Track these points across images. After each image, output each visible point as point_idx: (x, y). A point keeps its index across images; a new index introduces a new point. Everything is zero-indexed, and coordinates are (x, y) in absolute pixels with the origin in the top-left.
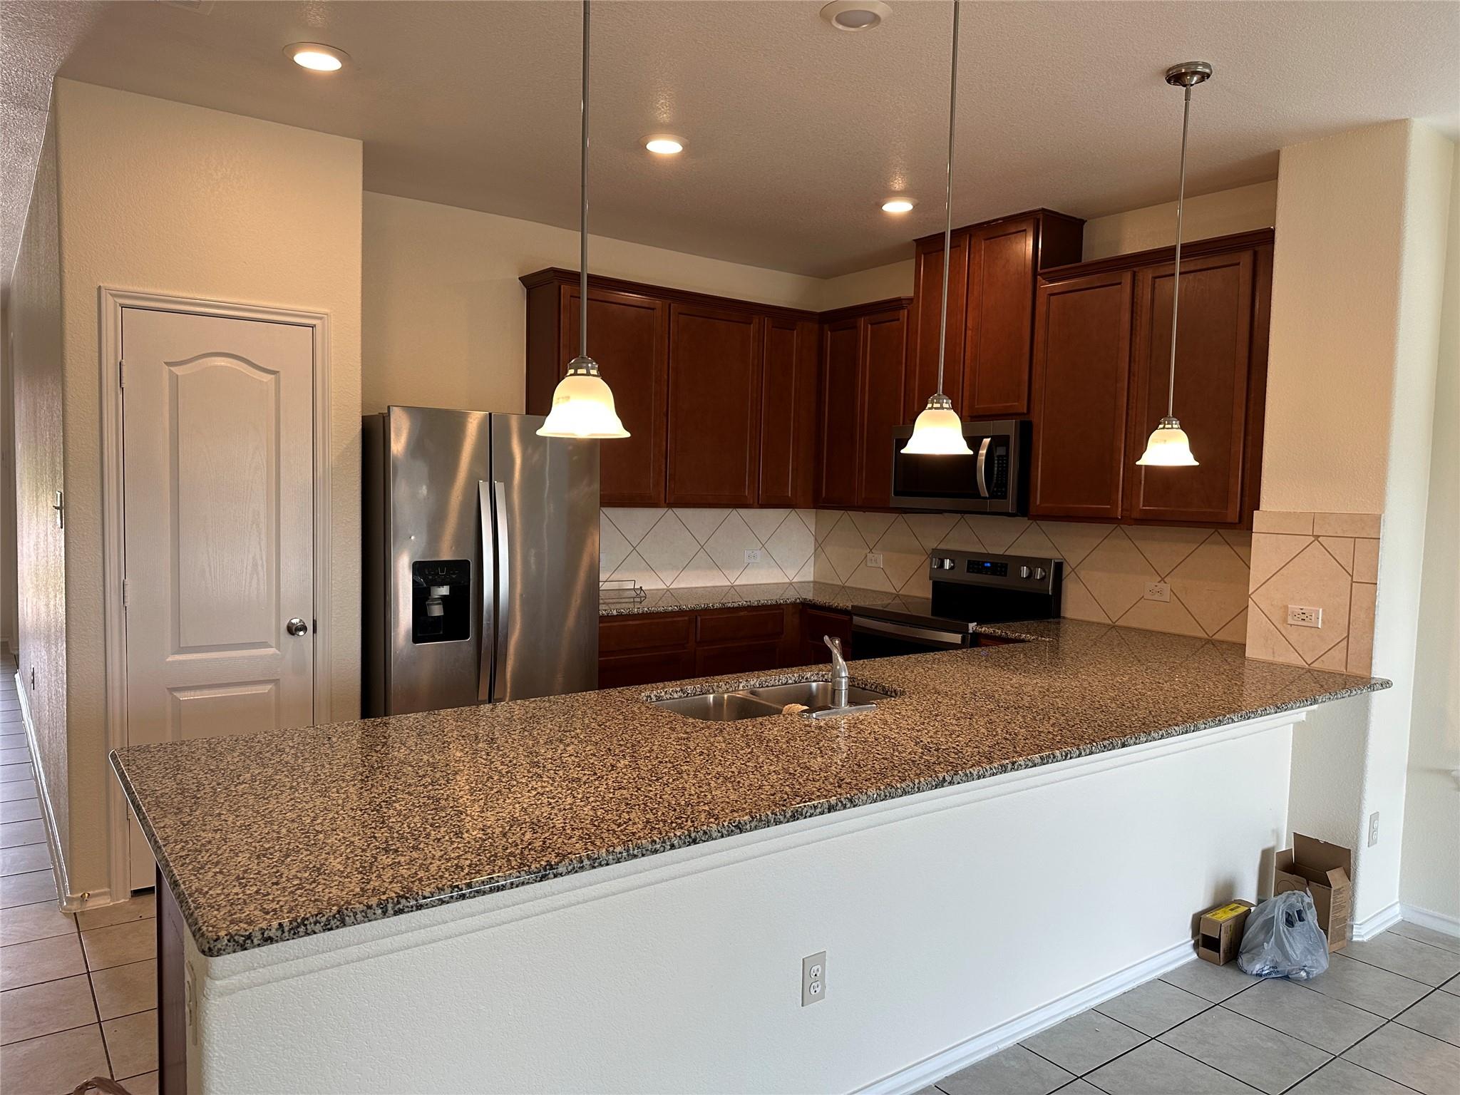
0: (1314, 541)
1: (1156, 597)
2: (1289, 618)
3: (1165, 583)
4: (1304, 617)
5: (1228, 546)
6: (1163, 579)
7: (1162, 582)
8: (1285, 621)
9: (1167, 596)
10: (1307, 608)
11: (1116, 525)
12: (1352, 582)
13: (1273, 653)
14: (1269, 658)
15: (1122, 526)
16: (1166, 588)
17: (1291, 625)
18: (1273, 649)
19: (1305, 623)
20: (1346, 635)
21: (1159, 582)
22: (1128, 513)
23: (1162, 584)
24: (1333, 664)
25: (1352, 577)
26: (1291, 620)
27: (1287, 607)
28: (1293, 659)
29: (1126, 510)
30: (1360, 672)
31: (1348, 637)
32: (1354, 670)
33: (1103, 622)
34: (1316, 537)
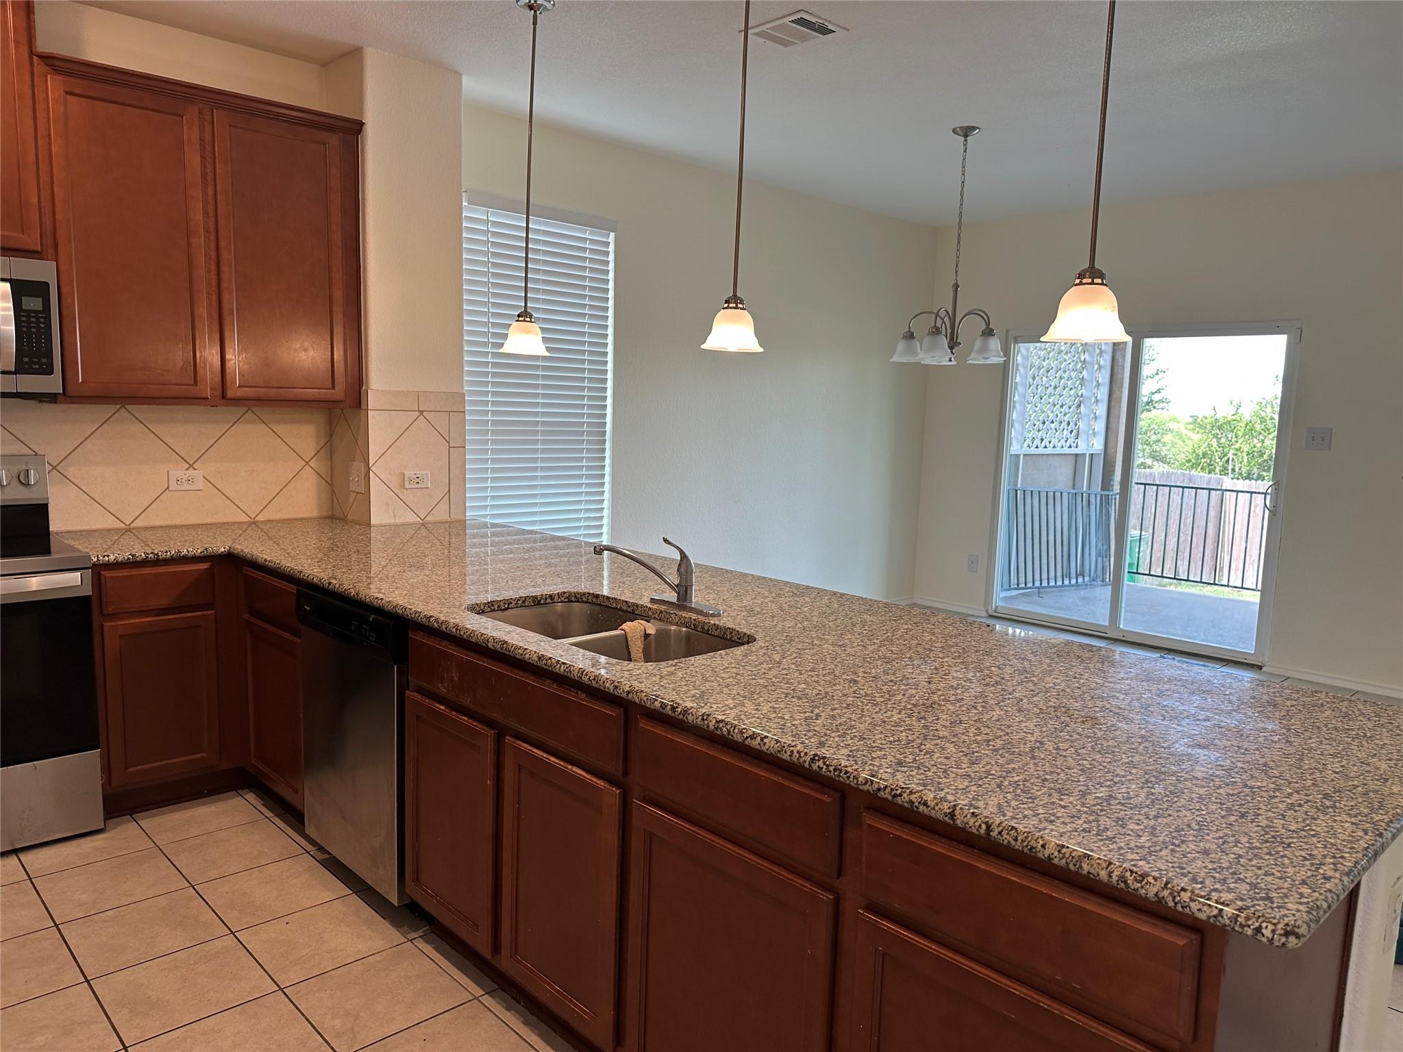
0: (419, 416)
1: (186, 486)
2: (406, 483)
3: (195, 469)
4: (418, 480)
6: (191, 466)
7: (191, 468)
8: (403, 486)
9: (200, 483)
10: (419, 473)
11: (119, 406)
12: (449, 447)
13: (394, 516)
14: (392, 521)
15: (126, 406)
16: (197, 474)
17: (407, 489)
18: (394, 513)
19: (417, 486)
20: (447, 490)
21: (187, 469)
22: (219, 392)
23: (191, 472)
24: (441, 514)
25: (449, 443)
26: (407, 486)
27: (404, 474)
28: (411, 518)
29: (215, 389)
30: (459, 517)
31: (449, 491)
32: (455, 516)
33: (111, 526)
34: (422, 412)
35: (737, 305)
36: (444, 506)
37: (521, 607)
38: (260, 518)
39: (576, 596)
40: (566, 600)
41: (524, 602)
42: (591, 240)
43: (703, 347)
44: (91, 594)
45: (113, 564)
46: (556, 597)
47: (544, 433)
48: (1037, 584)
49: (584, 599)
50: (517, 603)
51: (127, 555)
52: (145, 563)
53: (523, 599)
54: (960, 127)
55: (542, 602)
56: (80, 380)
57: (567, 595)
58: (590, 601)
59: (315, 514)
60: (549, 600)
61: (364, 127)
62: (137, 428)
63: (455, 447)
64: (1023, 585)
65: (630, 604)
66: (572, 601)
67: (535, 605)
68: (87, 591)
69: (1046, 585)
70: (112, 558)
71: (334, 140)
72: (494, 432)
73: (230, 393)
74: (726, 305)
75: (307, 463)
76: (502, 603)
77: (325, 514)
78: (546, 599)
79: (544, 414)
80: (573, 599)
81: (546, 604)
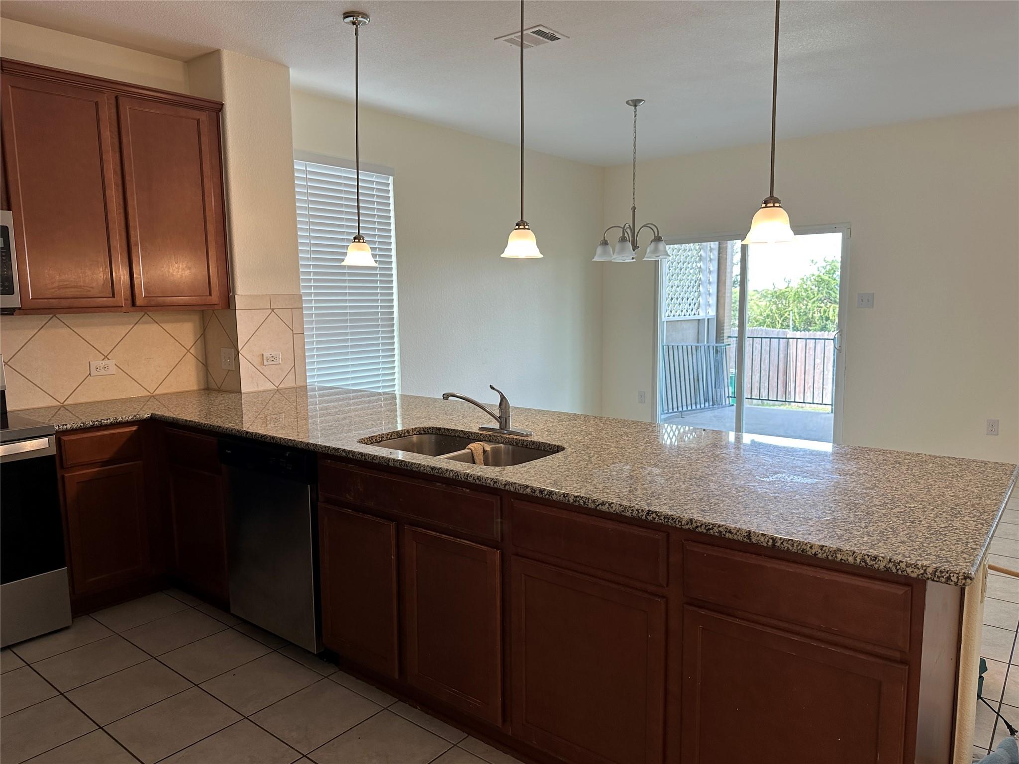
0: (271, 312)
1: (103, 372)
2: (265, 361)
3: (109, 359)
4: (272, 359)
5: (157, 325)
6: (106, 357)
7: (106, 359)
8: (262, 364)
9: (113, 369)
10: (273, 354)
12: (293, 334)
13: (258, 385)
14: (256, 389)
15: (58, 315)
16: (111, 363)
17: (265, 365)
18: (257, 383)
19: (273, 363)
20: (293, 365)
21: (103, 360)
22: (130, 302)
23: (106, 361)
24: (289, 383)
25: (293, 331)
26: (265, 363)
27: (263, 355)
28: (269, 386)
29: (127, 300)
30: (302, 384)
31: (294, 366)
32: (300, 384)
33: (50, 405)
34: (273, 310)
35: (524, 227)
36: (291, 376)
37: (389, 439)
38: (157, 392)
39: (424, 430)
40: (418, 433)
41: (391, 436)
42: (377, 182)
43: (502, 256)
44: (56, 453)
45: (69, 431)
46: (411, 431)
47: (351, 321)
48: (680, 409)
49: (430, 432)
50: (387, 437)
51: (79, 424)
52: (93, 428)
53: (391, 434)
54: (631, 100)
55: (402, 435)
56: (31, 298)
57: (418, 430)
58: (434, 432)
59: (195, 388)
60: (407, 434)
61: (224, 106)
62: (65, 331)
63: (296, 333)
64: (671, 411)
65: (465, 433)
66: (422, 434)
67: (398, 438)
68: (53, 452)
69: (686, 409)
70: (69, 426)
71: (203, 117)
72: (317, 322)
73: (139, 302)
74: (517, 227)
75: (188, 351)
76: (378, 437)
77: (202, 387)
78: (405, 433)
79: (351, 307)
80: (422, 432)
81: (405, 436)
